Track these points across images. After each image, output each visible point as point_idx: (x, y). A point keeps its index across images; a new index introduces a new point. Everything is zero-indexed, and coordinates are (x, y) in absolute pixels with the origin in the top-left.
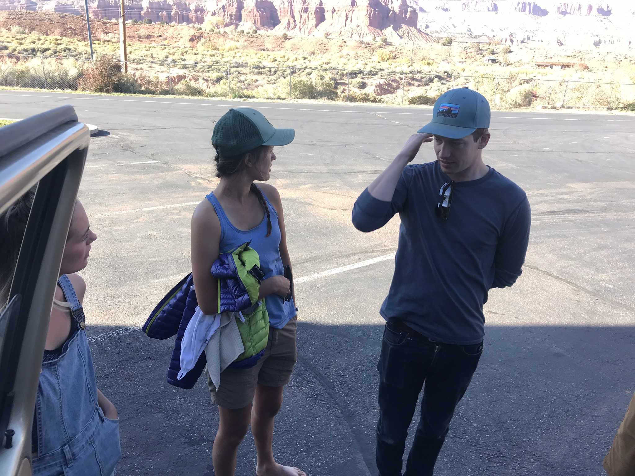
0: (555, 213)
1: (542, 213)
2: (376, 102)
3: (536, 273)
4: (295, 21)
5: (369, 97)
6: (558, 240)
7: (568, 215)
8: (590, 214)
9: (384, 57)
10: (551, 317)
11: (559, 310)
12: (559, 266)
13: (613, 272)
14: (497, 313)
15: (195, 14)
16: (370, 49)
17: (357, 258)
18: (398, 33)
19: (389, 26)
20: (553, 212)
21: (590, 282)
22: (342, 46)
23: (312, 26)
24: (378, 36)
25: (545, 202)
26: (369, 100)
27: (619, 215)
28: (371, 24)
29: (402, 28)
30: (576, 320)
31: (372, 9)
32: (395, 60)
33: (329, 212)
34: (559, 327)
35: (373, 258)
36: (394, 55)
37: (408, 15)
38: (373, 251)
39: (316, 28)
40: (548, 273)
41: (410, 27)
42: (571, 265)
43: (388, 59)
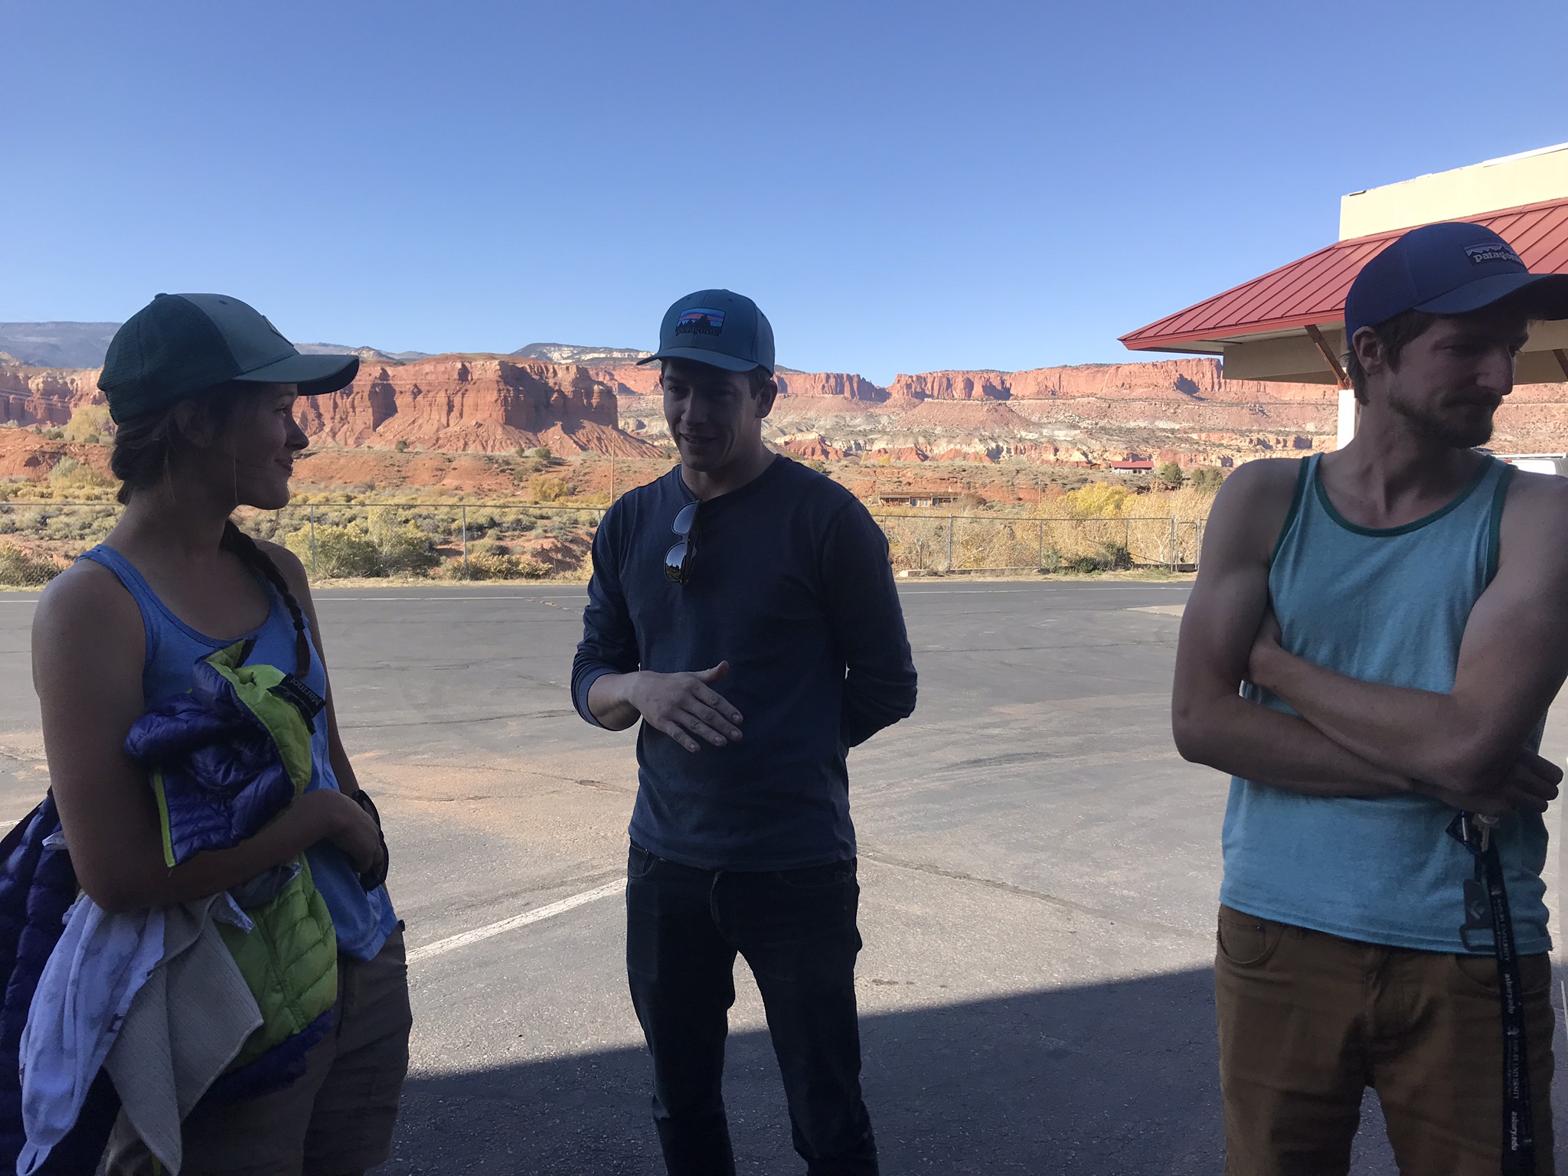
0: (982, 764)
1: (953, 766)
2: (538, 577)
3: (966, 885)
4: (319, 416)
5: (520, 567)
6: (999, 815)
7: (1009, 765)
8: (1053, 760)
9: (549, 491)
10: (1022, 973)
11: (1035, 957)
12: (1013, 865)
13: (1131, 864)
14: (895, 983)
15: (43, 401)
16: (512, 474)
17: (519, 902)
18: (576, 440)
19: (554, 425)
20: (977, 762)
21: (1088, 891)
22: (441, 470)
23: (363, 426)
24: (529, 448)
25: (955, 743)
26: (520, 574)
27: (1112, 757)
28: (509, 420)
29: (584, 428)
30: (1078, 971)
31: (511, 389)
32: (574, 497)
33: (433, 807)
34: (1045, 994)
35: (565, 897)
36: (571, 485)
37: (595, 401)
38: (563, 884)
39: (375, 430)
40: (993, 882)
41: (602, 427)
42: (1039, 861)
43: (556, 496)
